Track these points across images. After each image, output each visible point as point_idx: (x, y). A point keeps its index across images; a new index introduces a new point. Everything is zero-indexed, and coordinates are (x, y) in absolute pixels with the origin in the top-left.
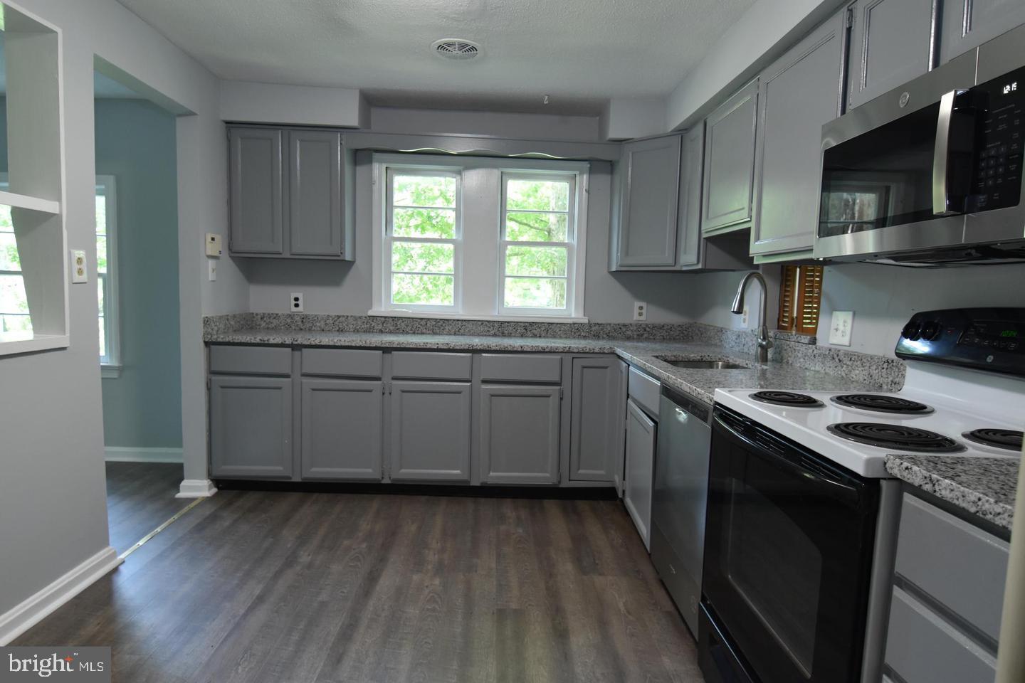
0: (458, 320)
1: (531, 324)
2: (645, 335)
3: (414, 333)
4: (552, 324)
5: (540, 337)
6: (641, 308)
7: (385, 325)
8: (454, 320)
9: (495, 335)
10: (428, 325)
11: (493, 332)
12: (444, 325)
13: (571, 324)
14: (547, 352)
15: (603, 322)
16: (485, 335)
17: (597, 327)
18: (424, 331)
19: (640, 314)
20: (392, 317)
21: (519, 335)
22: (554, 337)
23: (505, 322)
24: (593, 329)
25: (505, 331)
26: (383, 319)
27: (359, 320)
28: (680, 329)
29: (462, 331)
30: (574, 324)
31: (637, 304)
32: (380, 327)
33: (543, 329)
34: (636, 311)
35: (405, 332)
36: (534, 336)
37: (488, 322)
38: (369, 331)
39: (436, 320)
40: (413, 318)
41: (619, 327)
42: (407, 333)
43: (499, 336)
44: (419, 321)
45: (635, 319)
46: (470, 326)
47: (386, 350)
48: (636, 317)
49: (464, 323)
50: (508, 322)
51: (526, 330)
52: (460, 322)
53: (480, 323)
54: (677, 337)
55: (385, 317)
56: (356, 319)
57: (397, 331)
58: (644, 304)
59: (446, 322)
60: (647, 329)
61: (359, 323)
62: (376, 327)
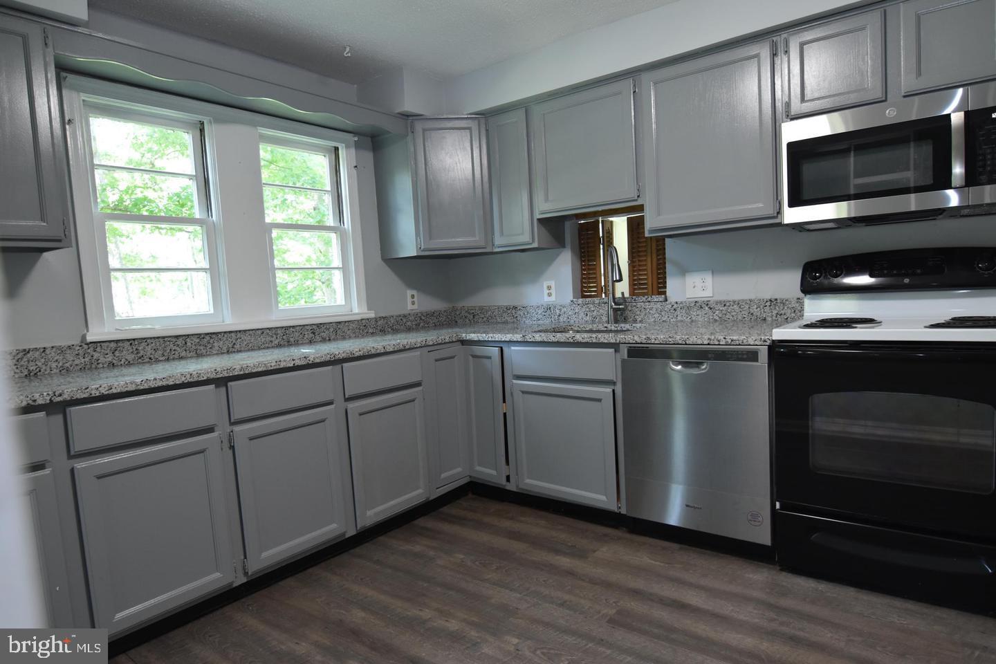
0: (230, 332)
1: (319, 325)
2: (422, 324)
3: (168, 360)
4: (340, 322)
5: (330, 340)
6: (413, 296)
7: (117, 353)
8: (225, 332)
9: (279, 346)
10: (189, 344)
11: (276, 342)
12: (211, 341)
13: (358, 321)
14: (409, 349)
15: (387, 315)
16: (268, 348)
17: (382, 321)
18: (183, 354)
19: (413, 303)
20: (128, 340)
21: (307, 341)
22: (344, 338)
23: (290, 327)
24: (379, 323)
25: (291, 339)
26: (113, 345)
27: (68, 352)
28: (445, 314)
29: (237, 346)
30: (362, 320)
31: (409, 292)
32: (110, 358)
33: (332, 330)
34: (409, 300)
35: (152, 361)
36: (324, 340)
37: (270, 329)
38: (91, 367)
39: (198, 335)
40: (164, 337)
41: (400, 318)
42: (157, 361)
43: (284, 346)
44: (174, 340)
45: (409, 308)
46: (246, 338)
47: (221, 382)
48: (410, 307)
49: (239, 335)
50: (293, 327)
51: (314, 333)
52: (233, 334)
53: (260, 332)
54: (445, 323)
55: (117, 341)
56: (61, 350)
57: (141, 360)
58: (414, 292)
59: (214, 336)
60: (423, 318)
61: (70, 357)
62: (102, 360)
